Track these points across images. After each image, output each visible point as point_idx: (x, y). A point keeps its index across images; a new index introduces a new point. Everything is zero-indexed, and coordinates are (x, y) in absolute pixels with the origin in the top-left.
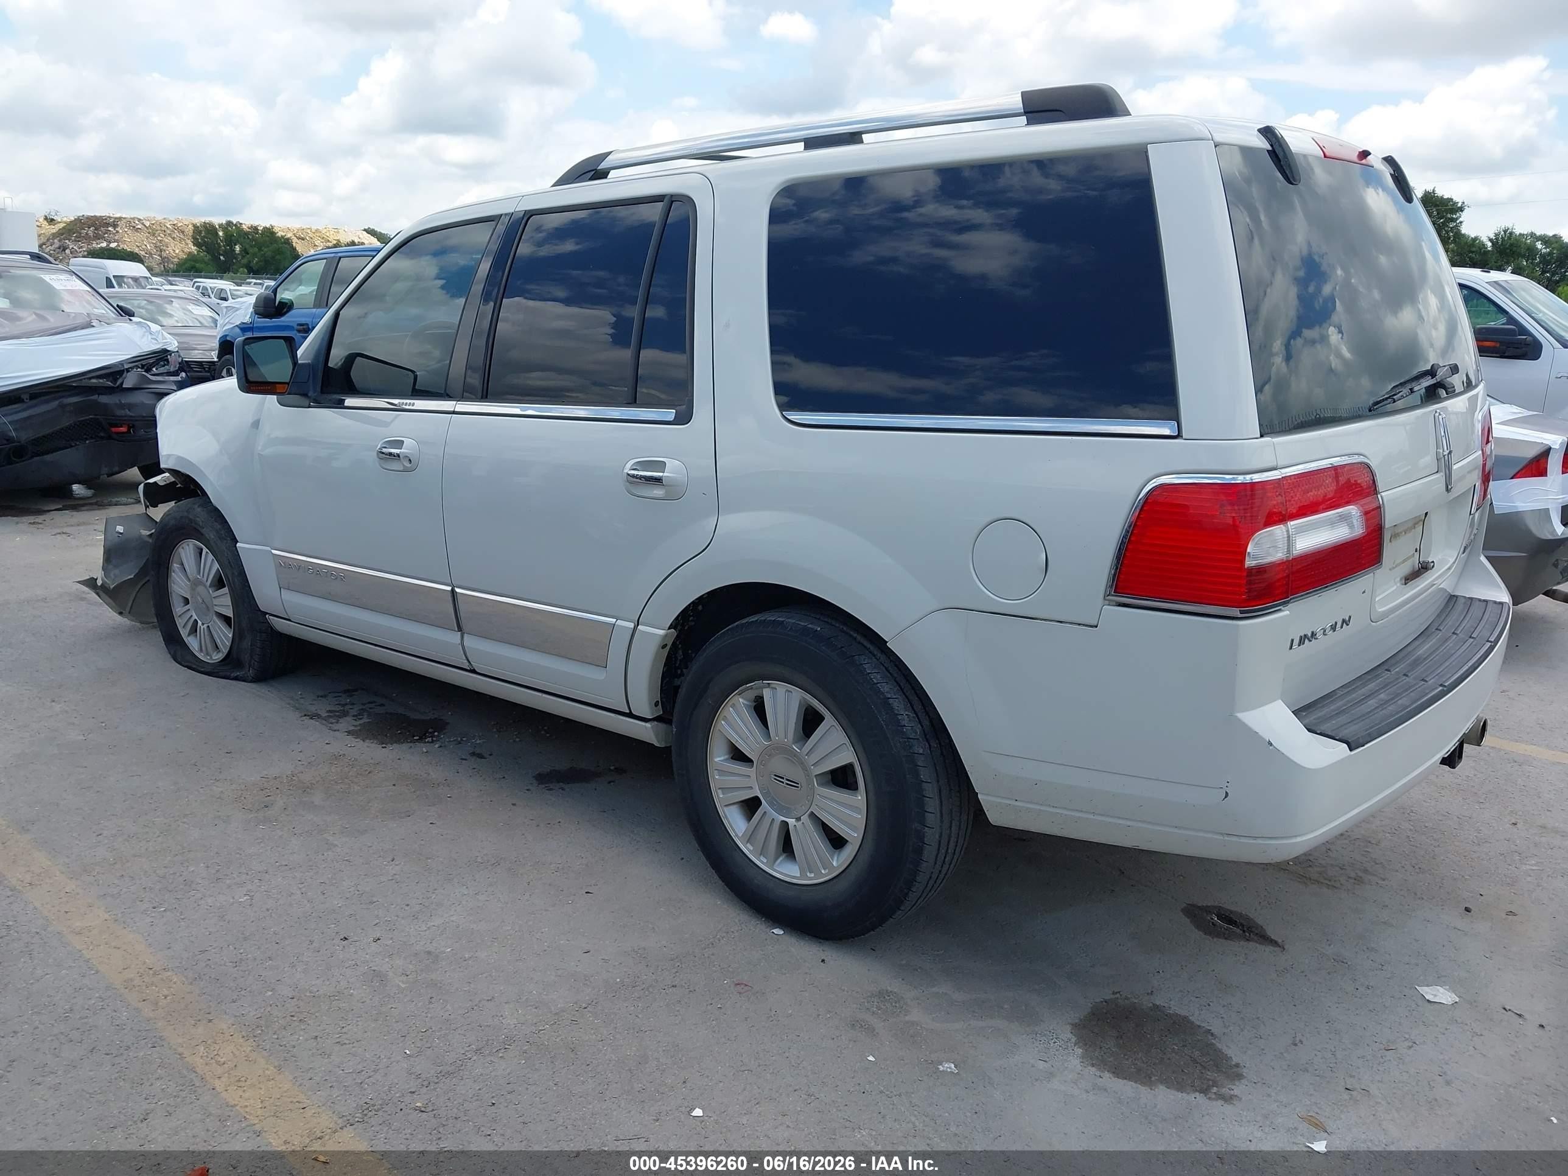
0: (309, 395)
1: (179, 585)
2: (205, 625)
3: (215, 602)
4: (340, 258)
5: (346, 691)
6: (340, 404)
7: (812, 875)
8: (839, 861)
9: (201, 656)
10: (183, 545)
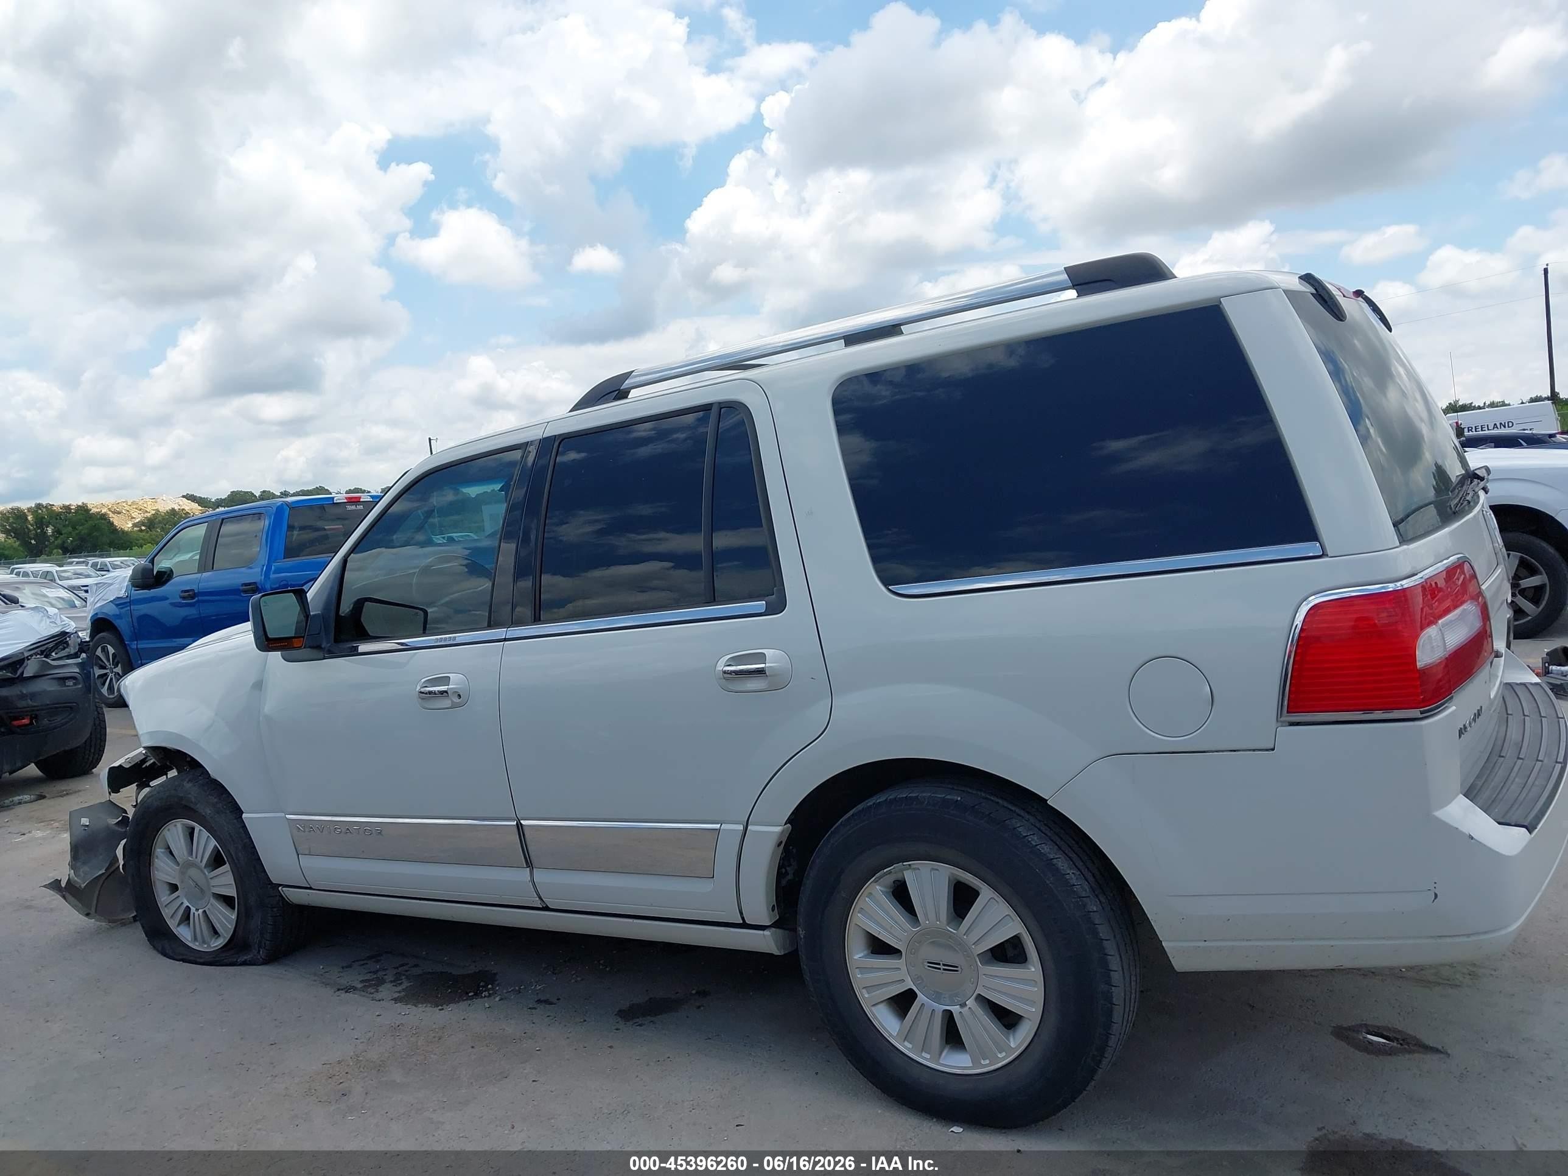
0: (323, 646)
1: (163, 870)
2: (200, 911)
3: (213, 882)
4: (223, 519)
5: (370, 958)
6: (354, 652)
7: (987, 1062)
8: (1019, 1040)
9: (195, 946)
10: (170, 827)
